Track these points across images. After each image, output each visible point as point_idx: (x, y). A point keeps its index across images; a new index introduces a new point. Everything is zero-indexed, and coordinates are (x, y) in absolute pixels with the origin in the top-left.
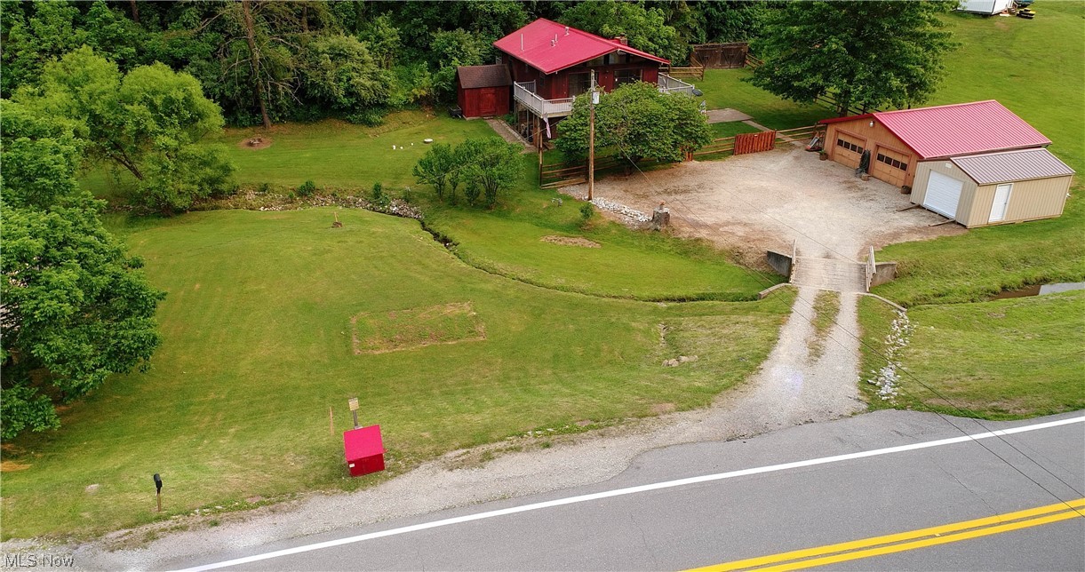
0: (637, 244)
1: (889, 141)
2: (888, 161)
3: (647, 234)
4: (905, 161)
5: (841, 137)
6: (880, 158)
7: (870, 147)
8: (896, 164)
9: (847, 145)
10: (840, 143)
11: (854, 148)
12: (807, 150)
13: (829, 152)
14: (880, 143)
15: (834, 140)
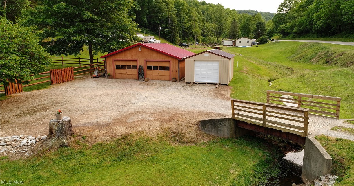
0: (47, 174)
1: (154, 56)
2: (155, 68)
3: (52, 155)
4: (166, 65)
5: (118, 63)
6: (149, 68)
7: (141, 63)
8: (161, 68)
9: (123, 67)
10: (118, 67)
11: (129, 67)
12: (94, 77)
13: (112, 74)
14: (148, 59)
15: (114, 67)
